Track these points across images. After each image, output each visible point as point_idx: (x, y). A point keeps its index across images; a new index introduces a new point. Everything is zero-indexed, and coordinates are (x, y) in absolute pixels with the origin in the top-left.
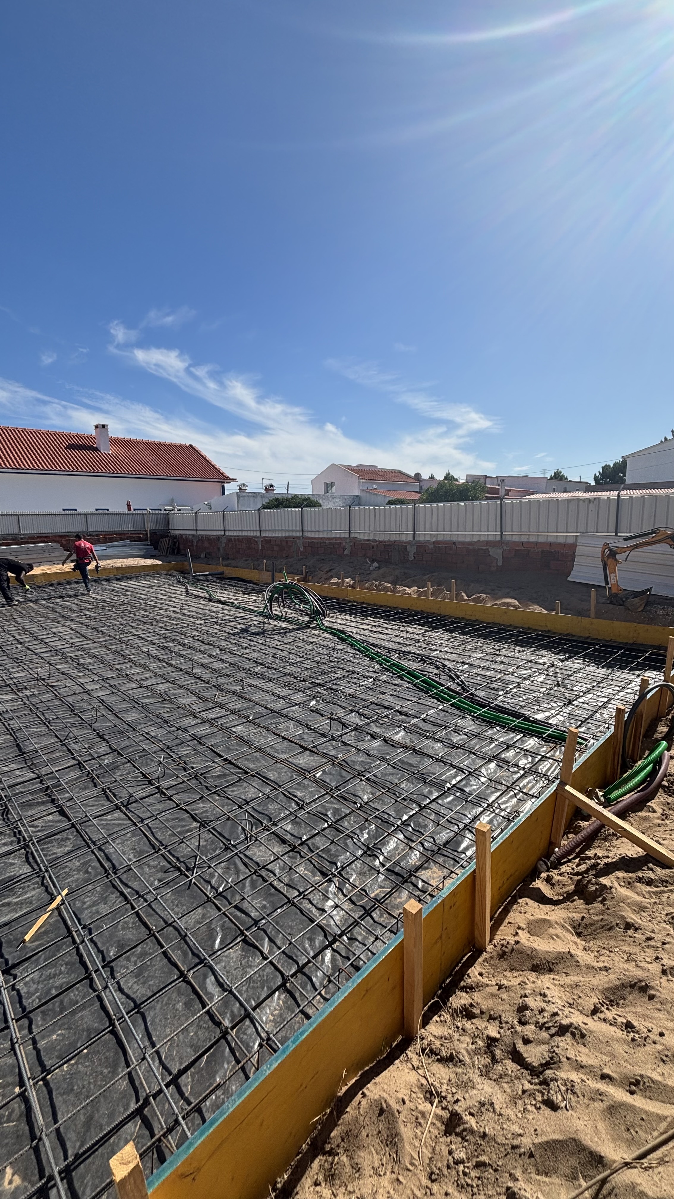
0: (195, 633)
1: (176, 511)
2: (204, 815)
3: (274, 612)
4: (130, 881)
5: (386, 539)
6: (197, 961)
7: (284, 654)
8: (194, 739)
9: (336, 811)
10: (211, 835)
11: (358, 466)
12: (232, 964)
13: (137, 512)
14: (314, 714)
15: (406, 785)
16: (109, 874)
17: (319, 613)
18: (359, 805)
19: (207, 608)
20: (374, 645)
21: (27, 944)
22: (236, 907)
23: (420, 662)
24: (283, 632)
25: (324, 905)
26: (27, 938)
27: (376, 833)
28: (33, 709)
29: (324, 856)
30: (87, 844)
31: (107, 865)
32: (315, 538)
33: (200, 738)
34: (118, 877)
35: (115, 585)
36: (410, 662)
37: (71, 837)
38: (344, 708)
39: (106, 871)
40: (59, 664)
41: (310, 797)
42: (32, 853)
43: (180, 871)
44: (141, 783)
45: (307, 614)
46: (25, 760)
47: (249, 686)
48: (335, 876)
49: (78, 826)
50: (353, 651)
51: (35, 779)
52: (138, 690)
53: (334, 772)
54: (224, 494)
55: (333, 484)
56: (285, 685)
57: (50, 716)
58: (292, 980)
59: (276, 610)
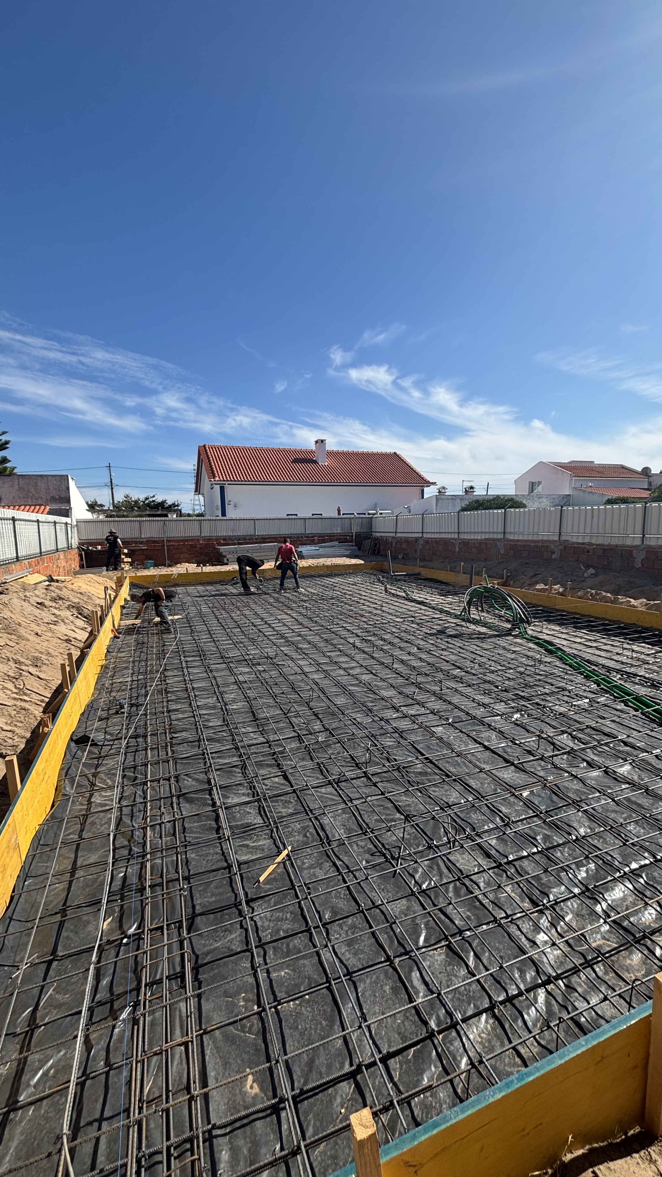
0: (394, 630)
1: (379, 515)
2: (407, 808)
3: (472, 616)
4: (341, 854)
5: (606, 543)
6: (403, 951)
7: (484, 660)
8: (396, 732)
9: (546, 838)
10: (414, 831)
11: (569, 463)
12: (437, 967)
13: (345, 516)
14: (518, 728)
15: (635, 829)
16: (324, 843)
17: (522, 621)
18: (574, 838)
19: (405, 607)
20: (588, 661)
21: (261, 885)
22: (440, 910)
23: (649, 687)
24: (482, 637)
25: (535, 937)
26: (262, 879)
27: (596, 874)
28: (264, 683)
29: (533, 882)
30: (306, 810)
31: (322, 834)
32: (518, 541)
33: (401, 732)
34: (332, 849)
35: (325, 581)
36: (637, 687)
37: (293, 801)
38: (554, 727)
39: (321, 839)
40: (284, 646)
41: (516, 815)
42: (263, 807)
43: (386, 857)
44: (350, 765)
45: (508, 621)
46: (258, 725)
47: (448, 688)
48: (547, 908)
49: (298, 792)
50: (564, 666)
51: (265, 743)
52: (346, 677)
53: (543, 795)
54: (423, 497)
55: (539, 483)
56: (485, 693)
57: (277, 690)
58: (501, 1007)
59: (474, 614)
